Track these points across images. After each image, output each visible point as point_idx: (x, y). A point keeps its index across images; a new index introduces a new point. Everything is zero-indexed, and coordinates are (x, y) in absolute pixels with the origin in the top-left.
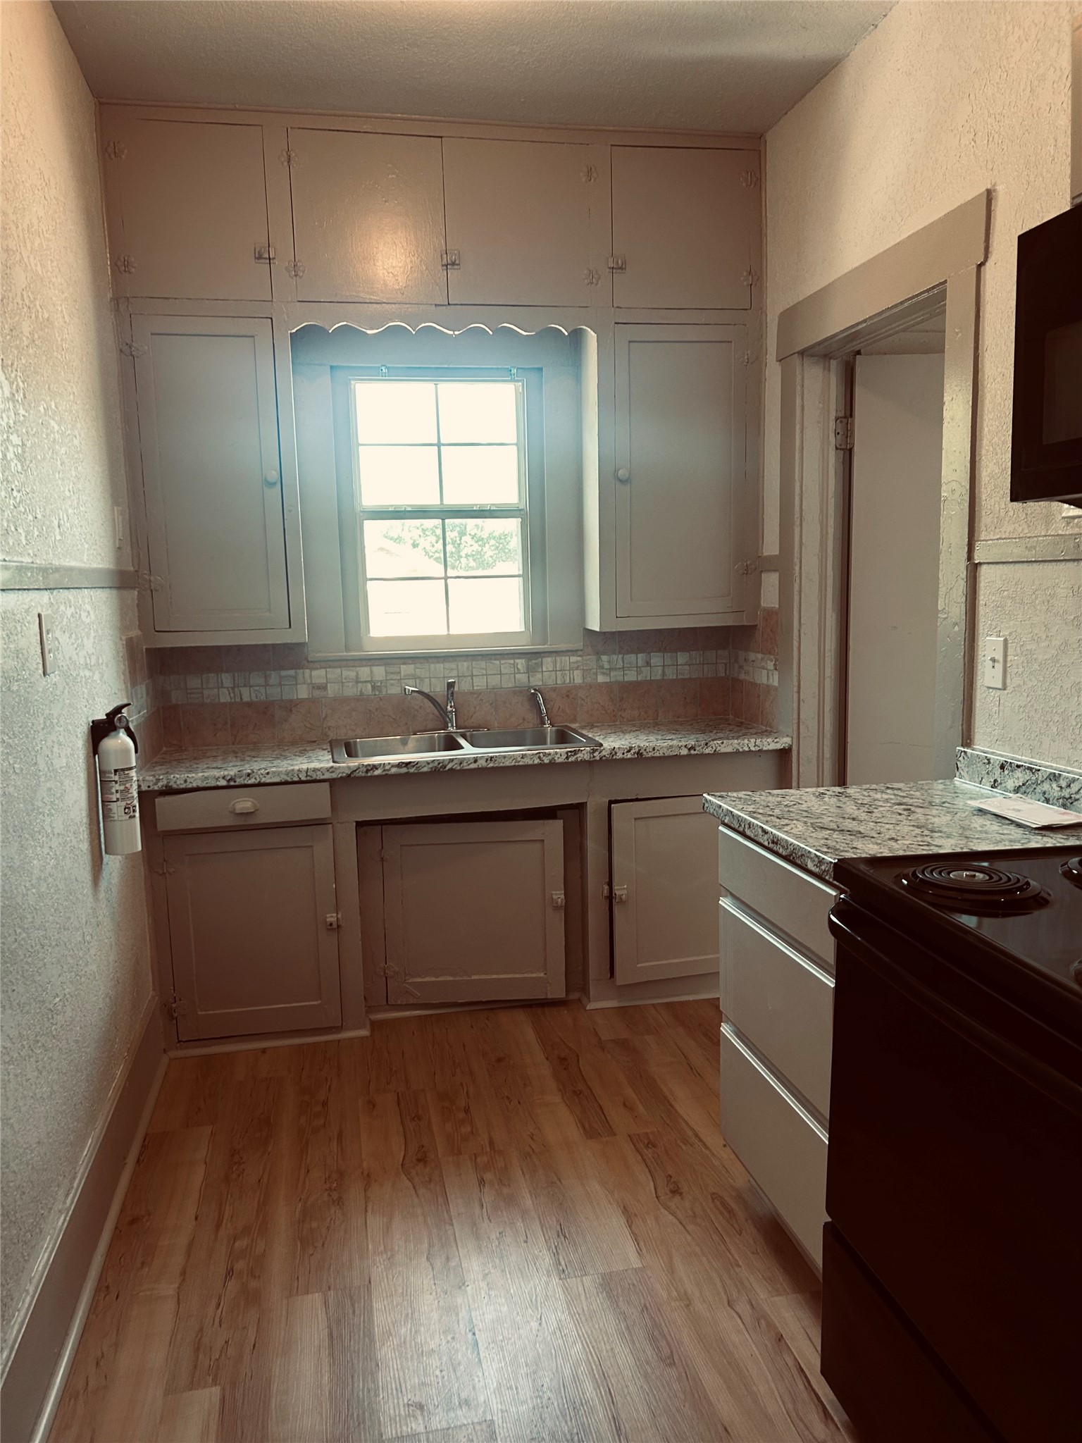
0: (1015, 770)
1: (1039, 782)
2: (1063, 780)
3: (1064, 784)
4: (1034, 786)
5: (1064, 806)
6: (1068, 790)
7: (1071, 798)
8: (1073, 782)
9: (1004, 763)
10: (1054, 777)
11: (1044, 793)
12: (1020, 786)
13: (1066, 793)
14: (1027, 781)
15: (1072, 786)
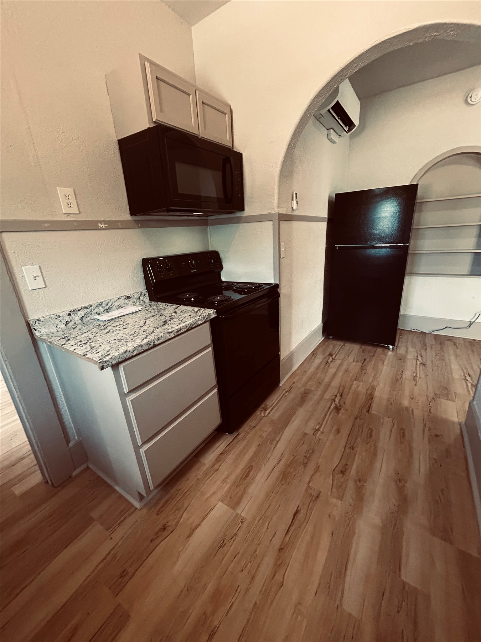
0: (78, 312)
1: (93, 310)
2: (104, 304)
3: (105, 305)
4: (91, 312)
5: (107, 312)
6: (107, 306)
7: (109, 308)
8: (109, 303)
9: (70, 312)
10: (100, 305)
11: (97, 312)
12: (83, 317)
13: (107, 308)
14: (86, 313)
15: (108, 304)
